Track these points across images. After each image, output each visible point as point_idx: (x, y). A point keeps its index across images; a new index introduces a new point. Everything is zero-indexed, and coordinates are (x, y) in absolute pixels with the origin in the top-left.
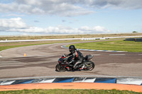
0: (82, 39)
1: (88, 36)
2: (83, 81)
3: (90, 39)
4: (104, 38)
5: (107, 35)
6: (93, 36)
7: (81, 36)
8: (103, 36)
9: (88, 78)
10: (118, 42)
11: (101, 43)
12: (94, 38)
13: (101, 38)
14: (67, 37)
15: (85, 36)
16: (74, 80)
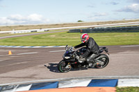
0: (13, 32)
1: (21, 27)
2: (14, 90)
3: (23, 31)
4: (43, 30)
6: (27, 28)
7: (10, 28)
8: (41, 27)
9: (21, 86)
11: (38, 37)
12: (29, 31)
13: (38, 30)
15: (16, 28)
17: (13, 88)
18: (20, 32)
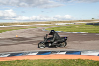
0: (57, 24)
1: (61, 22)
2: (58, 54)
3: (62, 24)
4: (72, 24)
5: (74, 21)
6: (64, 22)
7: (56, 22)
8: (71, 22)
9: (61, 52)
10: (81, 26)
11: (70, 27)
12: (65, 24)
13: (70, 24)
14: (46, 23)
15: (58, 22)
16: (51, 53)
17: (57, 52)
18: (60, 24)
